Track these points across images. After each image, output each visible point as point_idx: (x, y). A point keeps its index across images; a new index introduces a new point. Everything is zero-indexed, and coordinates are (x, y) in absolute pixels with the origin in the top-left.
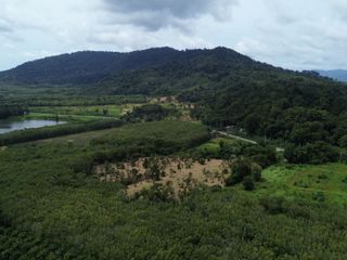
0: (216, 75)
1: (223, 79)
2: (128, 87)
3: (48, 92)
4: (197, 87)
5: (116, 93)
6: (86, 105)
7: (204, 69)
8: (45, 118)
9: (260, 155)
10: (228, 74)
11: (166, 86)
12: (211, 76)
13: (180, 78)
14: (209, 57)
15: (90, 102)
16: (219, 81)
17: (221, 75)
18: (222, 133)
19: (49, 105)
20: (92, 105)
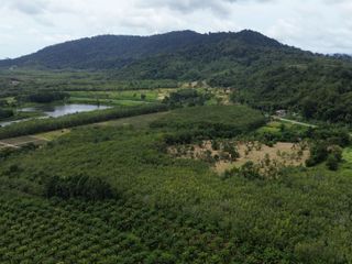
0: (246, 59)
1: (253, 63)
2: (156, 71)
3: (74, 77)
4: (227, 71)
5: (144, 78)
6: (120, 90)
7: (233, 53)
8: (86, 103)
9: (334, 138)
10: (257, 58)
11: (194, 70)
12: (240, 60)
13: (208, 62)
14: (236, 41)
15: (124, 87)
16: (249, 65)
17: (251, 59)
18: (275, 117)
19: (84, 90)
20: (126, 89)
